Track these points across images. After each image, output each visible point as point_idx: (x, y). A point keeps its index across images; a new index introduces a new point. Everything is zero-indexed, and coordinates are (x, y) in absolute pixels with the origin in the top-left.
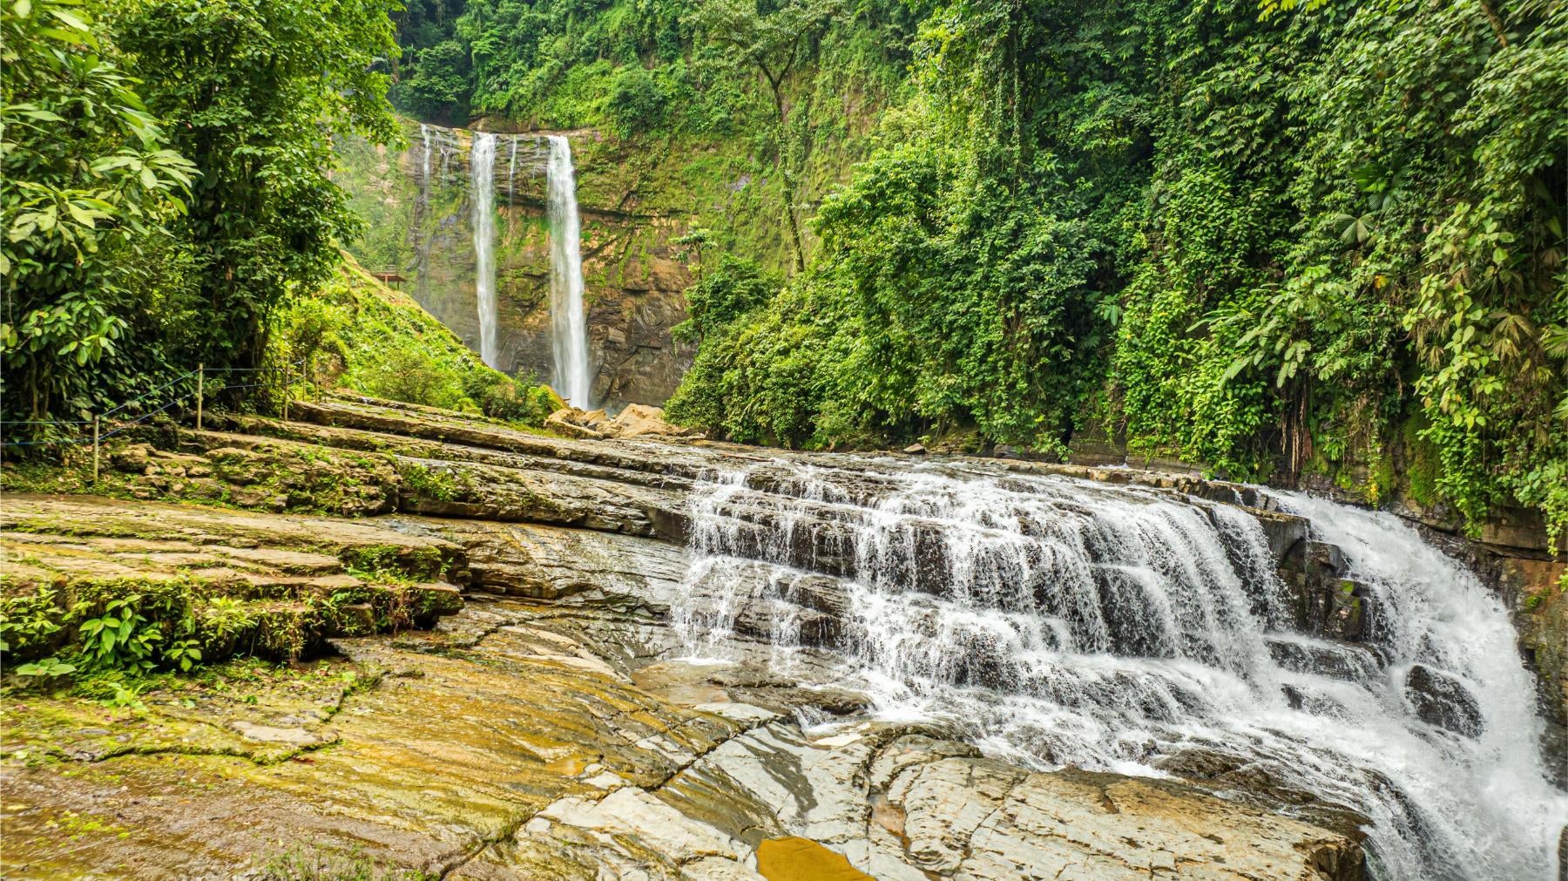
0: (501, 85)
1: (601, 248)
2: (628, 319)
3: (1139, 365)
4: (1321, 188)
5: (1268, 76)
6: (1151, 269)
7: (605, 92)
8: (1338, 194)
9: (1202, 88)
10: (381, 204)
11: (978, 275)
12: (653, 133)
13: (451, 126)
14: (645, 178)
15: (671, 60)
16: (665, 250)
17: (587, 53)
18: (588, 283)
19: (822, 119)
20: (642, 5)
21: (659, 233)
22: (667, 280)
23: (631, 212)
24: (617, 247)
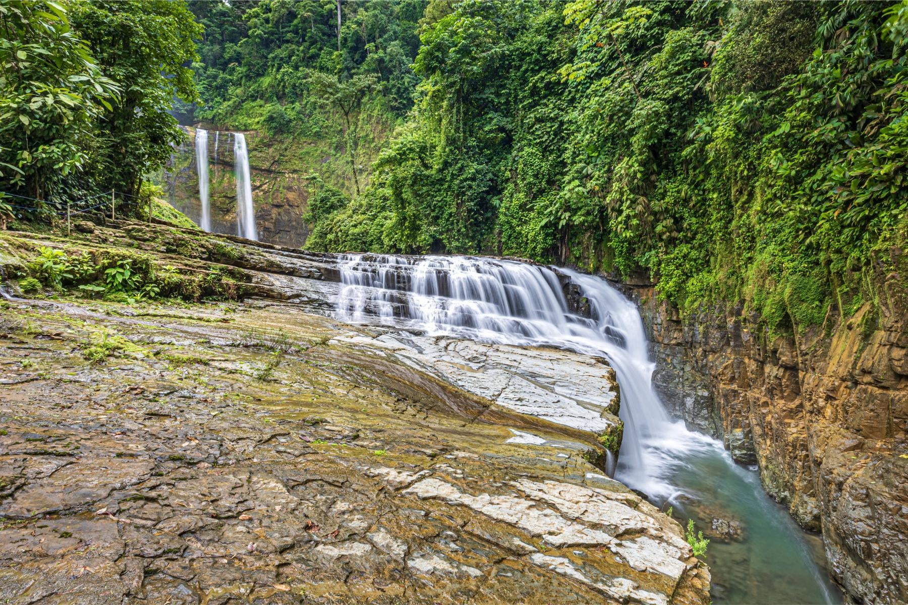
0: (209, 107)
1: (261, 186)
2: (274, 218)
3: (508, 222)
4: (575, 155)
5: (557, 111)
6: (512, 186)
7: (261, 115)
8: (581, 157)
9: (532, 115)
11: (446, 186)
12: (285, 135)
13: (184, 125)
14: (281, 155)
15: (293, 103)
16: (291, 188)
17: (252, 96)
18: (255, 201)
19: (363, 134)
20: (279, 77)
21: (289, 180)
22: (293, 201)
23: (275, 170)
24: (269, 185)
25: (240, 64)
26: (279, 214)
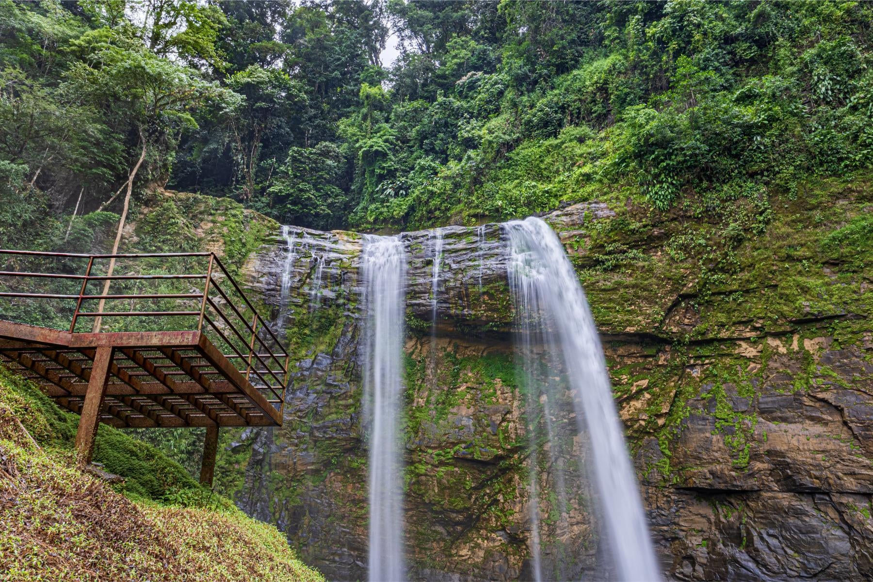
7: (596, 156)
12: (729, 189)
21: (766, 368)
22: (818, 467)
23: (682, 334)
24: (649, 403)
26: (735, 536)
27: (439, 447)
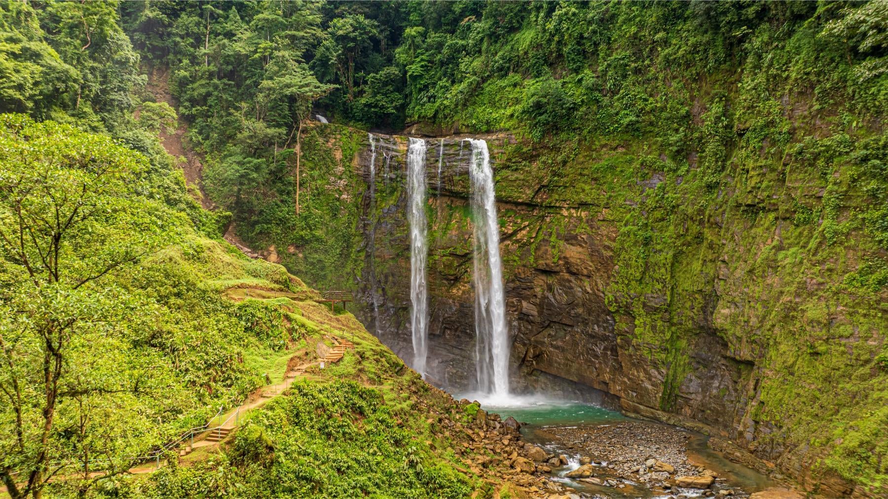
0: (429, 98)
1: (515, 233)
2: (539, 295)
7: (517, 101)
10: (338, 200)
12: (563, 136)
13: (391, 133)
14: (555, 174)
15: (577, 71)
16: (575, 238)
17: (500, 69)
18: (505, 262)
20: (550, 26)
21: (569, 222)
22: (577, 265)
23: (542, 202)
24: (529, 232)
25: (479, 16)
26: (550, 288)
27: (443, 248)
